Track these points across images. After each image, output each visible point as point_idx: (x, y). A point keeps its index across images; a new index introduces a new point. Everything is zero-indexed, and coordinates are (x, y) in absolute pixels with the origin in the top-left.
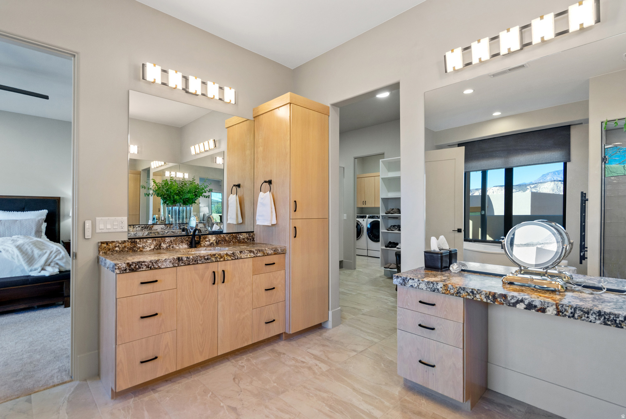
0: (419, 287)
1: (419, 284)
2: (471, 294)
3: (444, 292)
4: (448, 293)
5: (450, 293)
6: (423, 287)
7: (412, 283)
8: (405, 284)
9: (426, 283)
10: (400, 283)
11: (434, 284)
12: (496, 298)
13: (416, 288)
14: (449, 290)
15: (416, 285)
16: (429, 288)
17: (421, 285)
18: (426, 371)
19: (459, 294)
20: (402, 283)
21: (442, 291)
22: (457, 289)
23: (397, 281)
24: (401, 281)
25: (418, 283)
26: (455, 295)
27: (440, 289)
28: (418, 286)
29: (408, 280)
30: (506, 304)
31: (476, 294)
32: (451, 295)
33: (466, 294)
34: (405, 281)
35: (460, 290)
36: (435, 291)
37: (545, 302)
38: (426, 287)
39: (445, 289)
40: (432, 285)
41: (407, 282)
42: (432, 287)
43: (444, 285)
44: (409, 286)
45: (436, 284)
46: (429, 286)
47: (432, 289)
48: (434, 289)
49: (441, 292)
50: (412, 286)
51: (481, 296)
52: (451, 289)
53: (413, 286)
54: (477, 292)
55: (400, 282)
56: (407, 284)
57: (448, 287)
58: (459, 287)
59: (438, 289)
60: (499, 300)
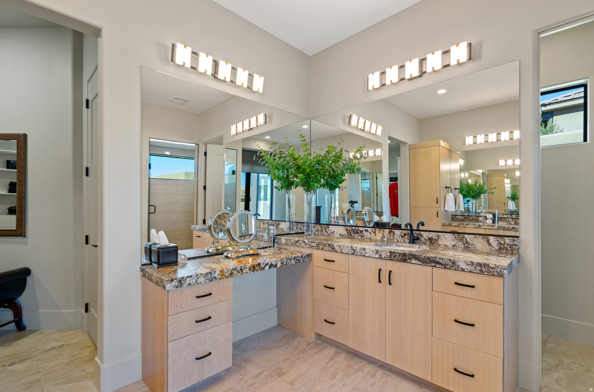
0: (197, 283)
1: (197, 280)
2: (240, 271)
3: (220, 278)
4: (224, 277)
5: (225, 277)
6: (201, 281)
7: (189, 281)
8: (181, 285)
9: (205, 275)
10: (175, 287)
11: (212, 274)
12: (255, 268)
13: (194, 284)
14: (224, 274)
15: (194, 281)
16: (207, 279)
17: (199, 279)
18: (202, 365)
19: (232, 274)
20: (178, 285)
21: (218, 277)
22: (231, 270)
23: (172, 286)
24: (177, 283)
25: (196, 278)
26: (229, 277)
27: (218, 276)
28: (196, 281)
29: (185, 279)
30: (260, 269)
31: (243, 270)
32: (226, 278)
33: (237, 272)
34: (182, 281)
35: (232, 271)
36: (213, 280)
37: (277, 260)
38: (204, 280)
39: (222, 275)
40: (210, 275)
41: (184, 282)
42: (210, 277)
43: (220, 272)
44: (186, 285)
45: (214, 273)
46: (208, 277)
47: (210, 279)
48: (212, 278)
49: (218, 279)
50: (189, 284)
51: (246, 270)
52: (226, 272)
53: (191, 283)
54: (244, 268)
55: (175, 285)
56: (184, 284)
57: (224, 272)
58: (232, 269)
59: (215, 277)
60: (256, 268)
